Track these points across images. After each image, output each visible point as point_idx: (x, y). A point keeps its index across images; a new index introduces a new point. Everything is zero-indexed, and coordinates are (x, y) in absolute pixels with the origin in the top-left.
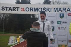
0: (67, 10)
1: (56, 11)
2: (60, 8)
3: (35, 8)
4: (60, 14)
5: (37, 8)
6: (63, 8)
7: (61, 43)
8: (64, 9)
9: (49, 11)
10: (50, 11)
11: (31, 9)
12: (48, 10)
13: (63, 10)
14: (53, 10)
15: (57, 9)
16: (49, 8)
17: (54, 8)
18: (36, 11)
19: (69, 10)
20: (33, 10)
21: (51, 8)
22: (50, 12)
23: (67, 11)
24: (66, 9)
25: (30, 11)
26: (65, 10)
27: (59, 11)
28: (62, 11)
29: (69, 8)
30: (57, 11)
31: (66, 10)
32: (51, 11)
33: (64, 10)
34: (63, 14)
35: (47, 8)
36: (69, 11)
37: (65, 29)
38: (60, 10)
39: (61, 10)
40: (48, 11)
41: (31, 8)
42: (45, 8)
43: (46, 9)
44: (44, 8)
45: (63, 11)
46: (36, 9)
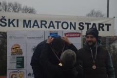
1: (27, 27)
2: (36, 21)
6: (42, 21)
8: (44, 23)
9: (14, 26)
10: (16, 25)
13: (42, 24)
14: (21, 23)
15: (30, 21)
16: (14, 20)
17: (25, 21)
19: (51, 25)
21: (18, 20)
22: (16, 28)
23: (49, 28)
24: (46, 23)
26: (44, 25)
27: (33, 27)
28: (39, 27)
29: (51, 22)
30: (30, 27)
31: (47, 25)
32: (18, 26)
33: (43, 26)
35: (9, 20)
36: (52, 28)
38: (36, 24)
39: (38, 25)
40: (11, 25)
42: (5, 20)
43: (7, 22)
44: (3, 18)
45: (41, 27)
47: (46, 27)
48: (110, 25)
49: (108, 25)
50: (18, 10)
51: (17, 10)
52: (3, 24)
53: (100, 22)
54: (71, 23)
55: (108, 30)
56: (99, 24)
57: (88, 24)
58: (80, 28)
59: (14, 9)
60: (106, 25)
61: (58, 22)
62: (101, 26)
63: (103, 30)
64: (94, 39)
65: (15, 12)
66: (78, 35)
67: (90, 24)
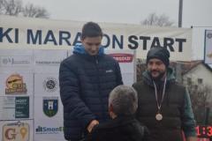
2: (50, 33)
6: (61, 33)
8: (65, 36)
13: (61, 38)
15: (39, 32)
17: (30, 32)
19: (79, 40)
24: (70, 35)
26: (66, 39)
27: (45, 43)
28: (56, 44)
29: (79, 34)
31: (72, 40)
33: (64, 41)
38: (50, 38)
39: (54, 40)
45: (61, 43)
47: (69, 44)
48: (185, 40)
49: (181, 41)
50: (17, 12)
51: (14, 12)
54: (114, 37)
55: (180, 50)
56: (166, 39)
57: (145, 39)
58: (130, 46)
59: (8, 10)
60: (177, 40)
62: (169, 42)
63: (172, 50)
64: (163, 67)
65: (11, 14)
66: (129, 58)
67: (149, 38)
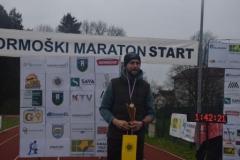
0: (110, 51)
1: (80, 52)
2: (91, 45)
3: (21, 41)
4: (79, 61)
5: (28, 42)
6: (99, 45)
7: (78, 136)
8: (102, 47)
9: (62, 51)
10: (65, 49)
11: (9, 44)
12: (58, 46)
13: (99, 49)
14: (71, 48)
15: (83, 45)
17: (76, 44)
18: (25, 49)
19: (112, 50)
20: (17, 46)
21: (67, 44)
22: (65, 54)
24: (105, 47)
25: (8, 48)
26: (103, 50)
27: (87, 52)
28: (95, 53)
29: (112, 46)
30: (84, 52)
31: (107, 50)
32: (67, 51)
33: (101, 51)
34: (86, 61)
35: (56, 43)
36: (113, 53)
37: (89, 99)
38: (91, 49)
39: (93, 50)
40: (59, 49)
41: (9, 40)
42: (52, 43)
43: (54, 46)
44: (49, 41)
45: (99, 53)
46: (26, 45)
47: (105, 53)
48: (193, 50)
49: (190, 51)
52: (49, 49)
53: (179, 46)
54: (139, 48)
55: (189, 57)
57: (162, 49)
58: (151, 55)
60: (187, 50)
61: (121, 46)
62: (180, 51)
63: (183, 57)
67: (165, 48)
